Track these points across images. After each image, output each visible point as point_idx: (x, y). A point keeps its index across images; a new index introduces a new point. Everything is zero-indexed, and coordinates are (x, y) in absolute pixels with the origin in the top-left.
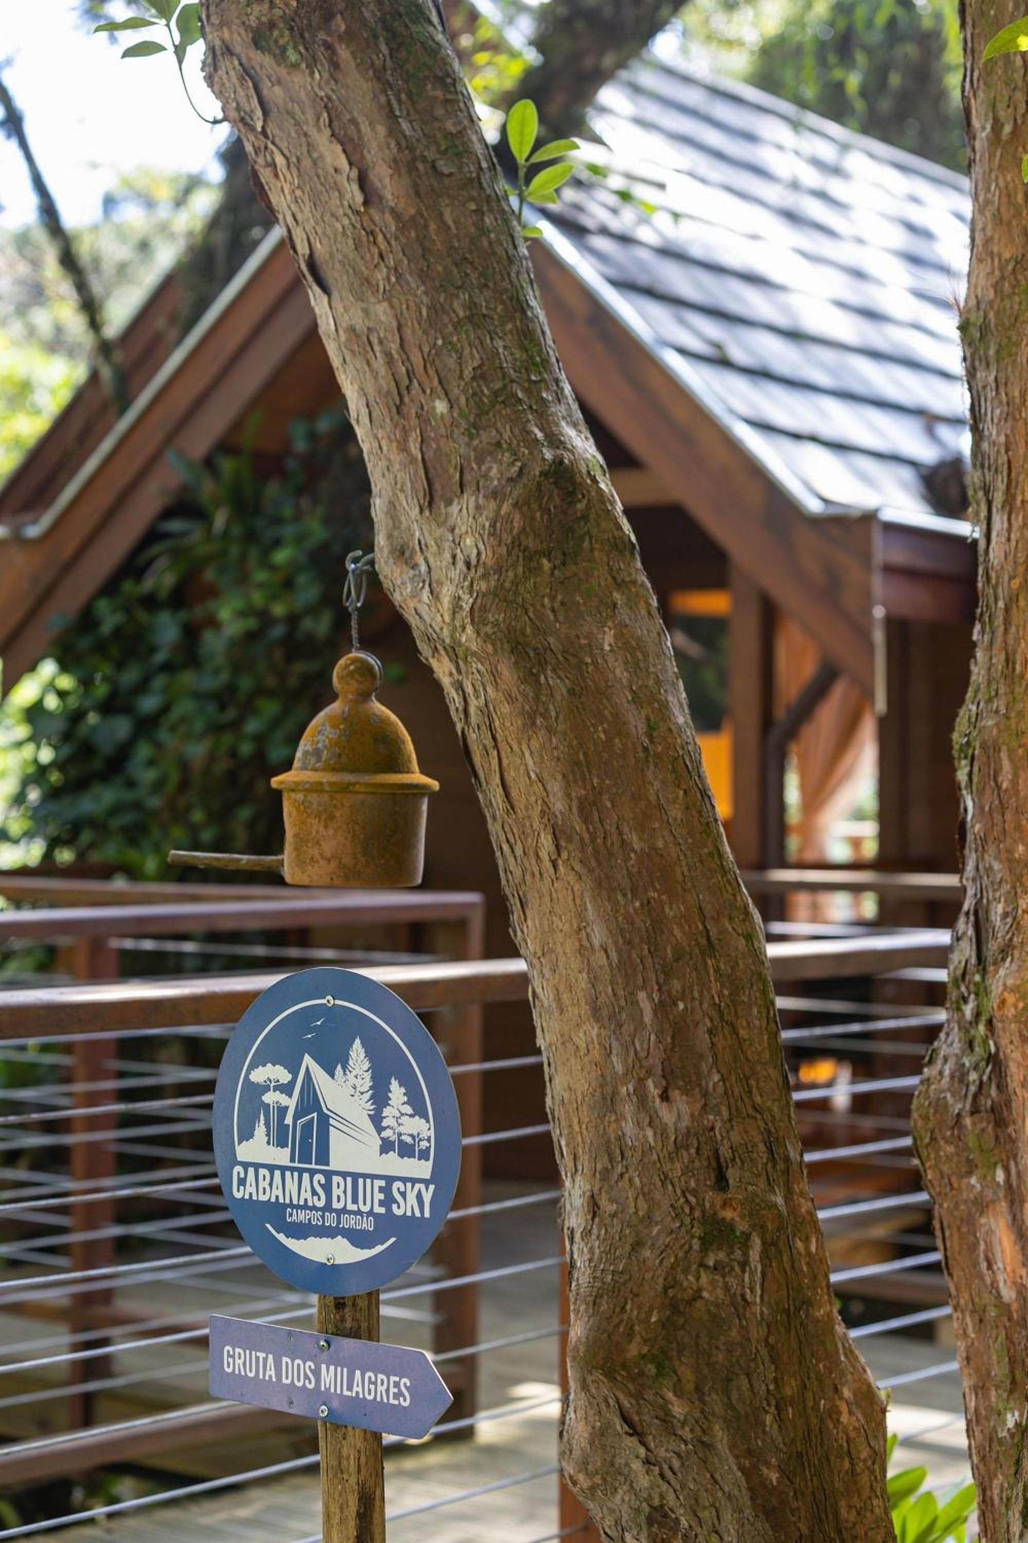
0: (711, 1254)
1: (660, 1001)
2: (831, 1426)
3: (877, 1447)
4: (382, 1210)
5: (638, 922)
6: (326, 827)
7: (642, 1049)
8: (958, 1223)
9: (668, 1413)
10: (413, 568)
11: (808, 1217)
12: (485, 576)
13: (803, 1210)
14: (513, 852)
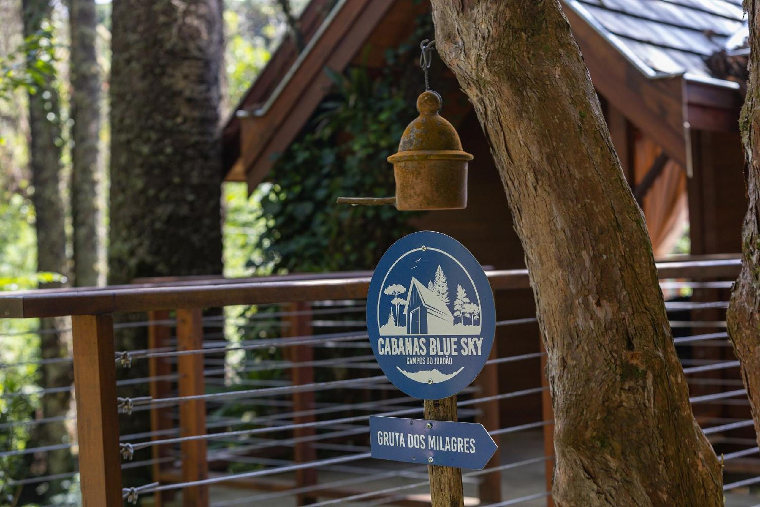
0: (626, 383)
1: (594, 255)
2: (693, 472)
3: (718, 484)
4: (456, 353)
5: (580, 216)
6: (417, 179)
7: (586, 280)
8: (754, 370)
9: (608, 466)
10: (455, 44)
11: (676, 365)
12: (493, 42)
13: (673, 361)
14: (513, 184)
